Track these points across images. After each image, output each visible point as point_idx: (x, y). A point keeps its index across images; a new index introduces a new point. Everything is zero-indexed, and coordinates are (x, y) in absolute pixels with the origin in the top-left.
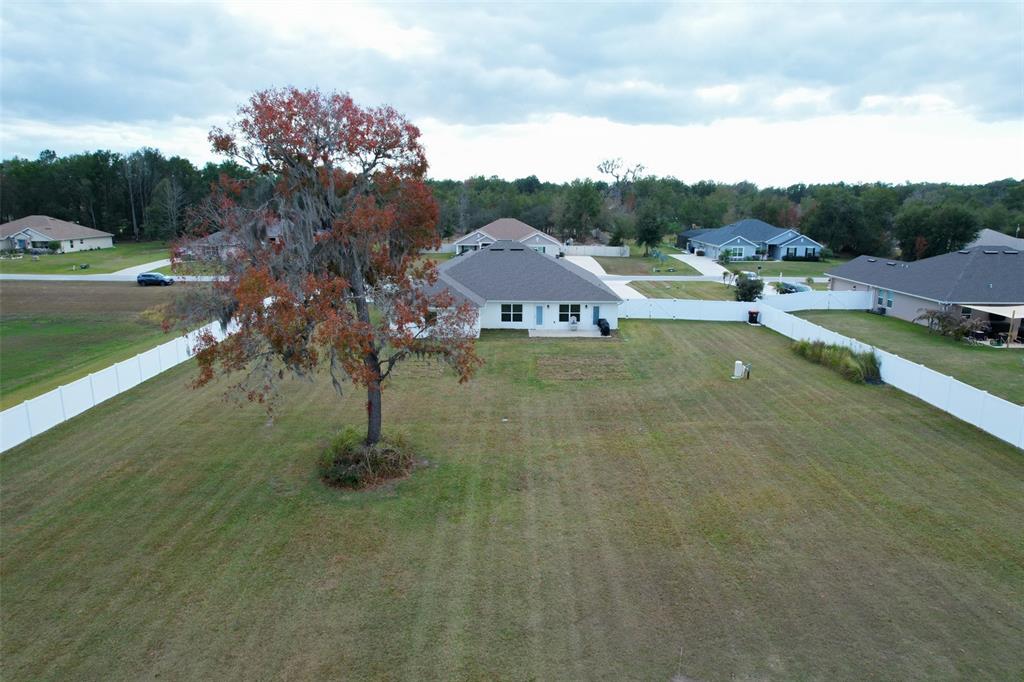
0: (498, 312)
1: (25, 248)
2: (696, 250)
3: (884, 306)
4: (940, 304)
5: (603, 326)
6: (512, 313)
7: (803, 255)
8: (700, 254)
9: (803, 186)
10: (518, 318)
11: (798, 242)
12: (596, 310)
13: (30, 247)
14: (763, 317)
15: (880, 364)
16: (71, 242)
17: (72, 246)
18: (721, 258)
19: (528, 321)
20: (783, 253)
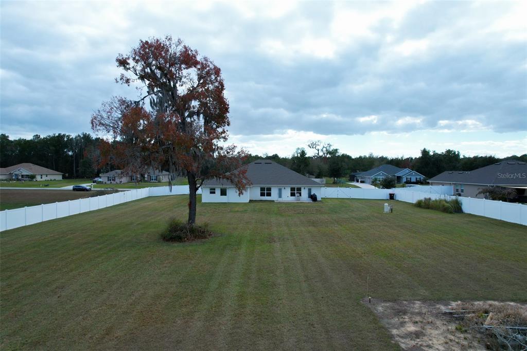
0: (259, 192)
1: (17, 179)
2: (360, 180)
3: (460, 192)
5: (313, 198)
6: (266, 192)
7: (415, 181)
8: (362, 182)
9: (412, 158)
10: (269, 195)
11: (411, 175)
12: (310, 190)
13: (20, 178)
14: (397, 196)
15: (461, 204)
16: (41, 176)
17: (41, 178)
18: (373, 182)
19: (274, 196)
20: (404, 180)
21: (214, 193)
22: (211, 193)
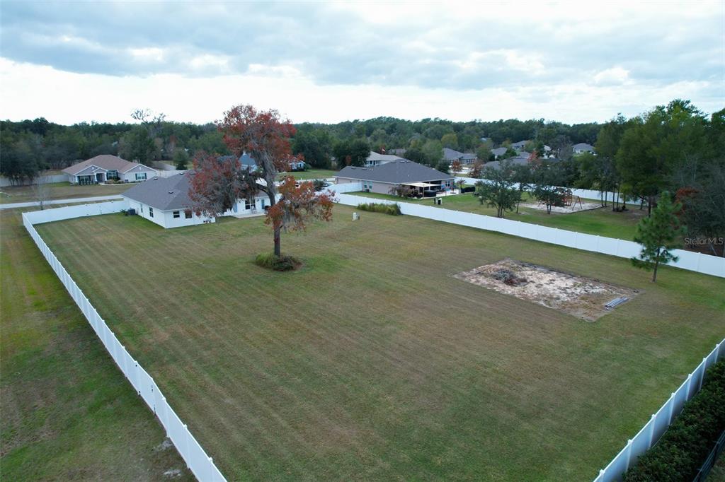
3: (368, 188)
4: (396, 184)
7: (296, 168)
12: (263, 201)
15: (400, 207)
21: (178, 216)
22: (175, 217)
